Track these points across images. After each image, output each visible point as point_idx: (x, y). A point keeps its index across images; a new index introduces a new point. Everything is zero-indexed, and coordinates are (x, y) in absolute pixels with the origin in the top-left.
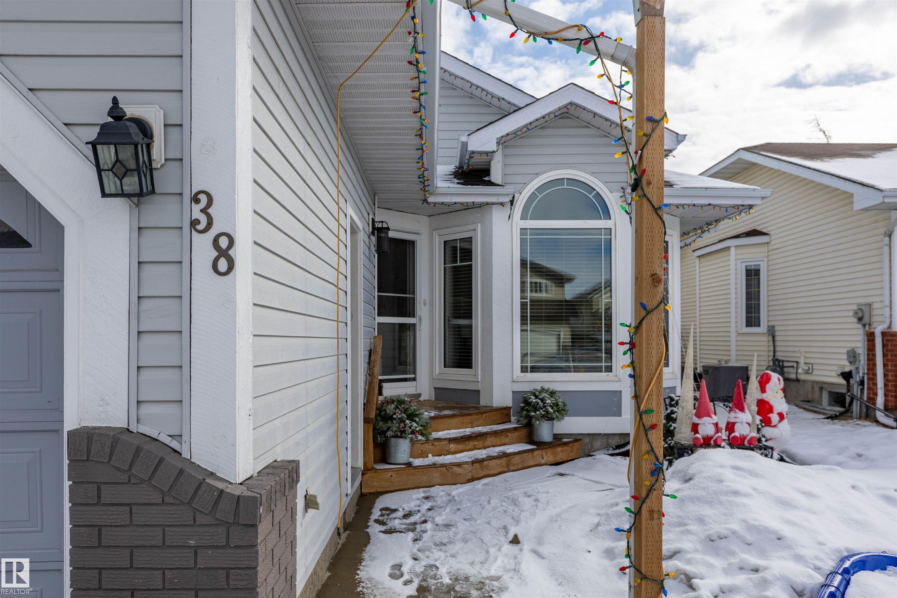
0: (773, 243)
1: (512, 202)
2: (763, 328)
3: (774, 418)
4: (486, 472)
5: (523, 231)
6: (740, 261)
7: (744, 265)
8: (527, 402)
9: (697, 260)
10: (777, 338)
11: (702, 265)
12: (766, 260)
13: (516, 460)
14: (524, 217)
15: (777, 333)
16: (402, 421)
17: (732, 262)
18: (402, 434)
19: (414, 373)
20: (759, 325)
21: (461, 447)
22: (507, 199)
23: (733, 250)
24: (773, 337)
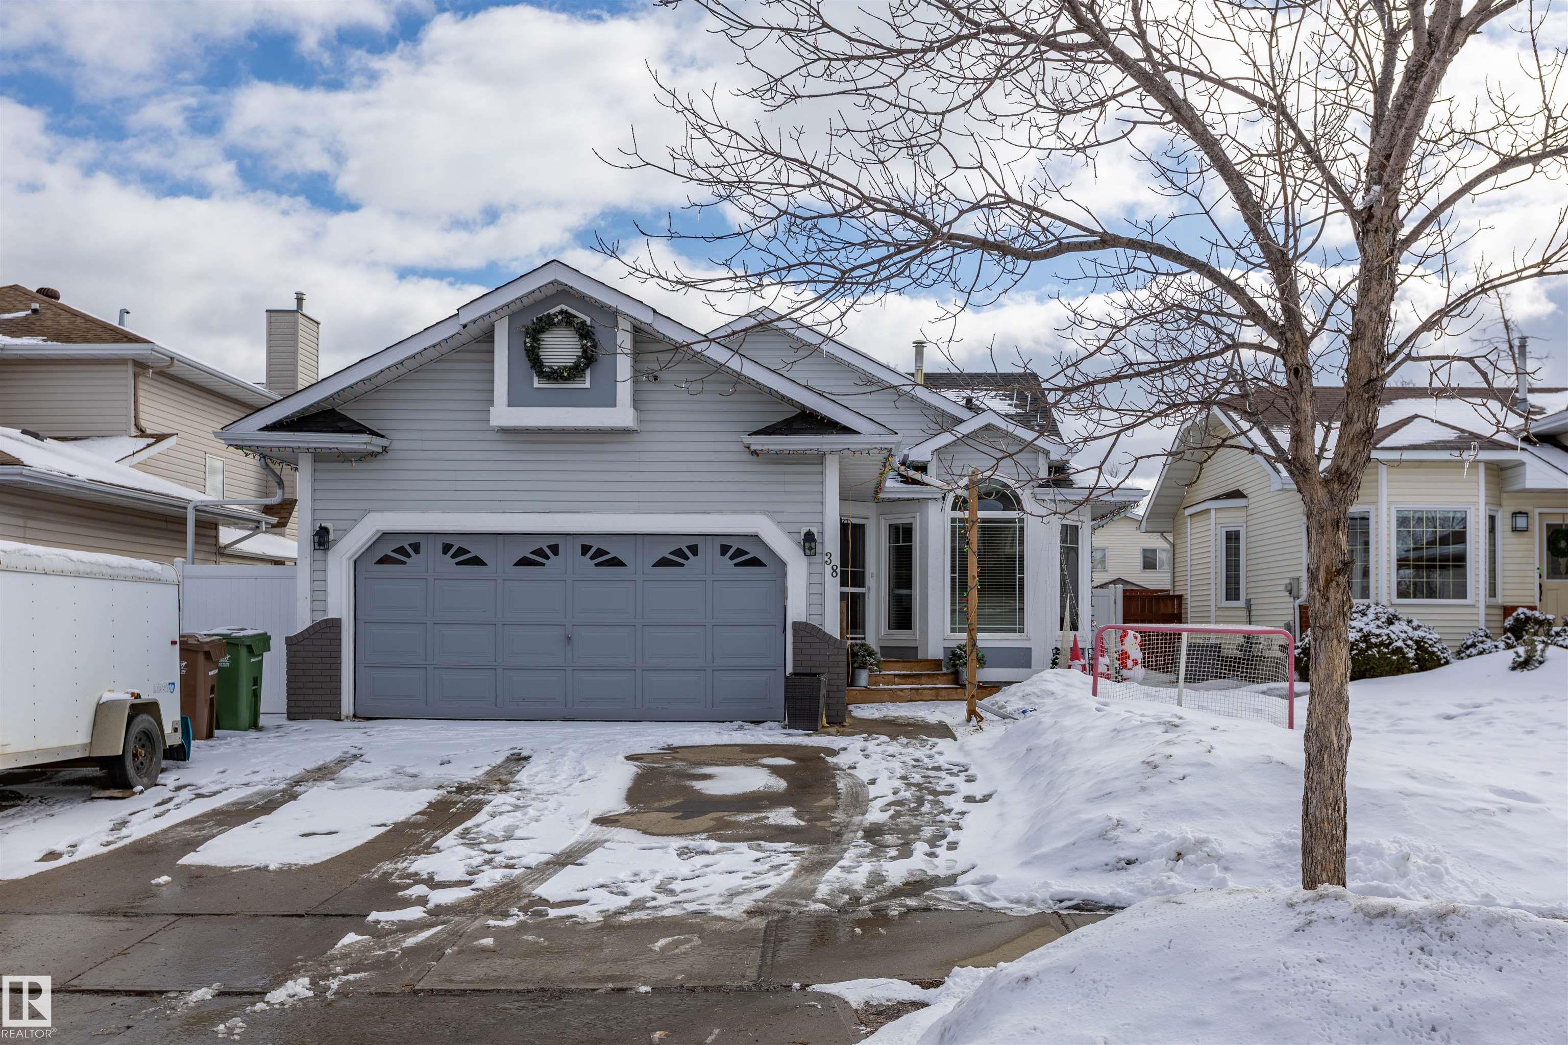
0: (1250, 507)
1: (944, 498)
2: (1241, 603)
3: (1130, 663)
4: (920, 698)
5: (953, 520)
6: (1219, 526)
7: (1224, 530)
8: (954, 654)
9: (1189, 520)
10: (1253, 613)
11: (1194, 526)
12: (1245, 525)
13: (943, 693)
14: (954, 508)
15: (1253, 607)
16: (864, 656)
17: (1212, 527)
18: (863, 666)
19: (864, 633)
20: (1238, 599)
21: (902, 681)
22: (940, 496)
23: (1213, 512)
24: (1250, 612)
